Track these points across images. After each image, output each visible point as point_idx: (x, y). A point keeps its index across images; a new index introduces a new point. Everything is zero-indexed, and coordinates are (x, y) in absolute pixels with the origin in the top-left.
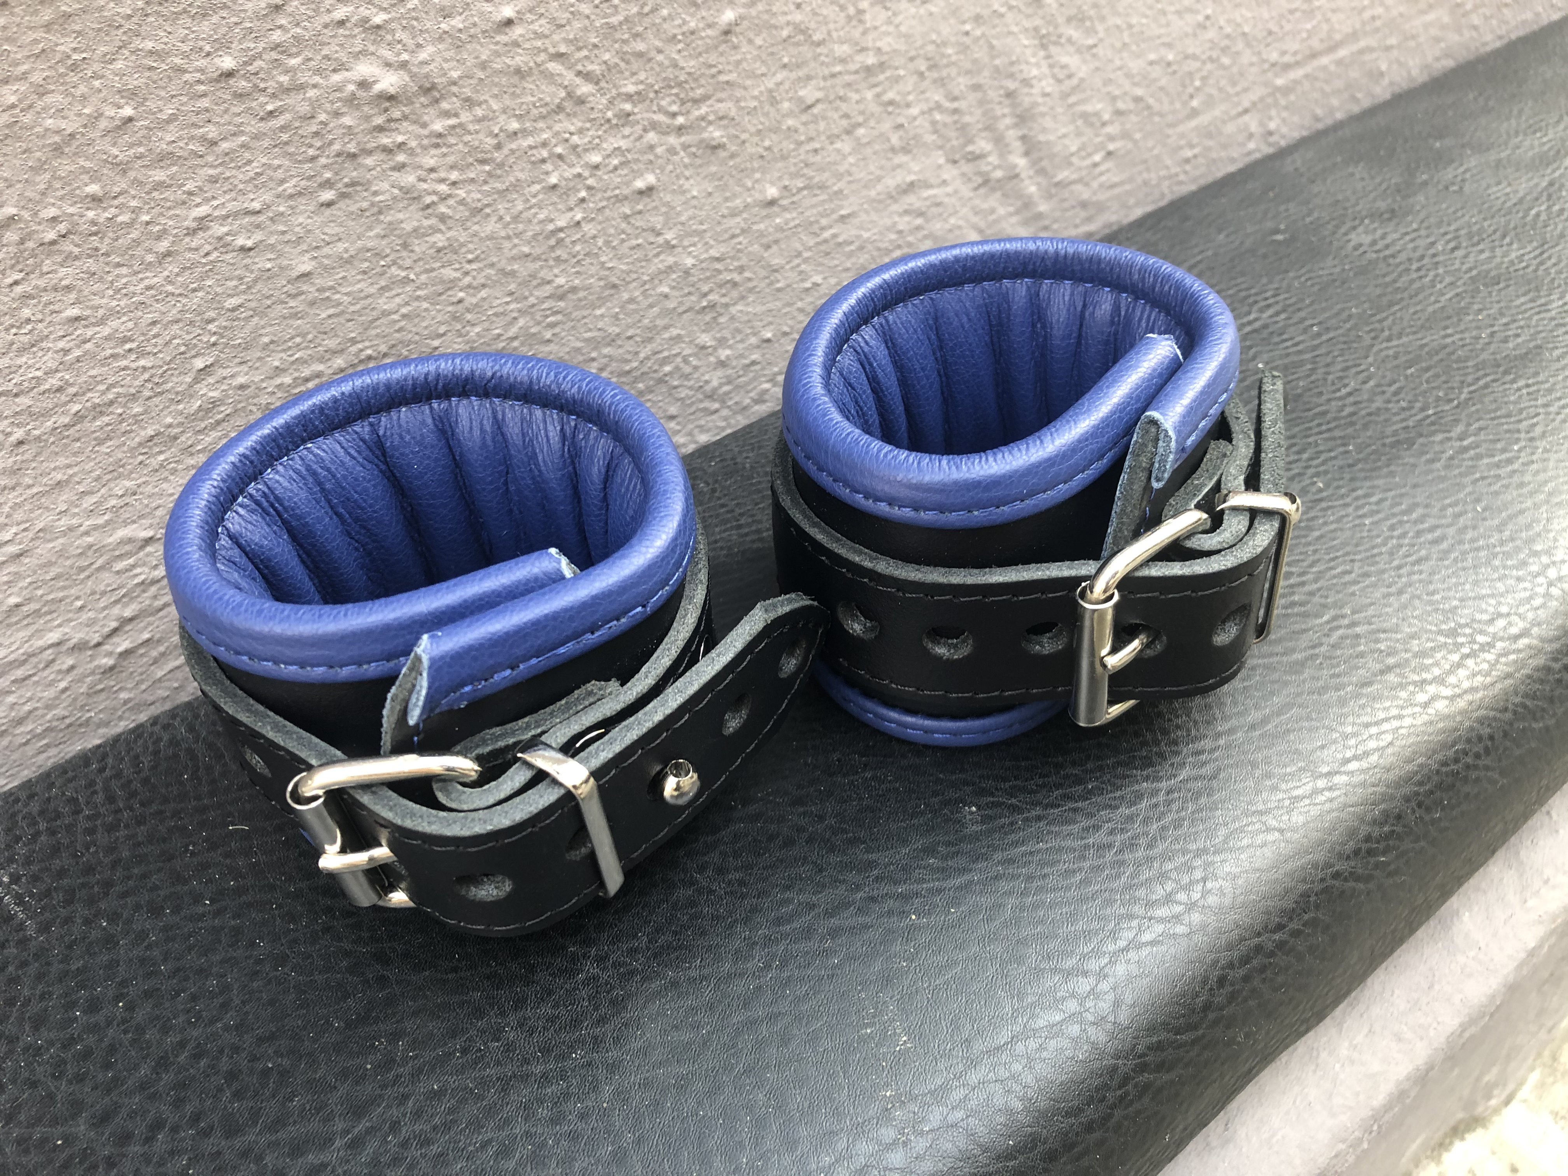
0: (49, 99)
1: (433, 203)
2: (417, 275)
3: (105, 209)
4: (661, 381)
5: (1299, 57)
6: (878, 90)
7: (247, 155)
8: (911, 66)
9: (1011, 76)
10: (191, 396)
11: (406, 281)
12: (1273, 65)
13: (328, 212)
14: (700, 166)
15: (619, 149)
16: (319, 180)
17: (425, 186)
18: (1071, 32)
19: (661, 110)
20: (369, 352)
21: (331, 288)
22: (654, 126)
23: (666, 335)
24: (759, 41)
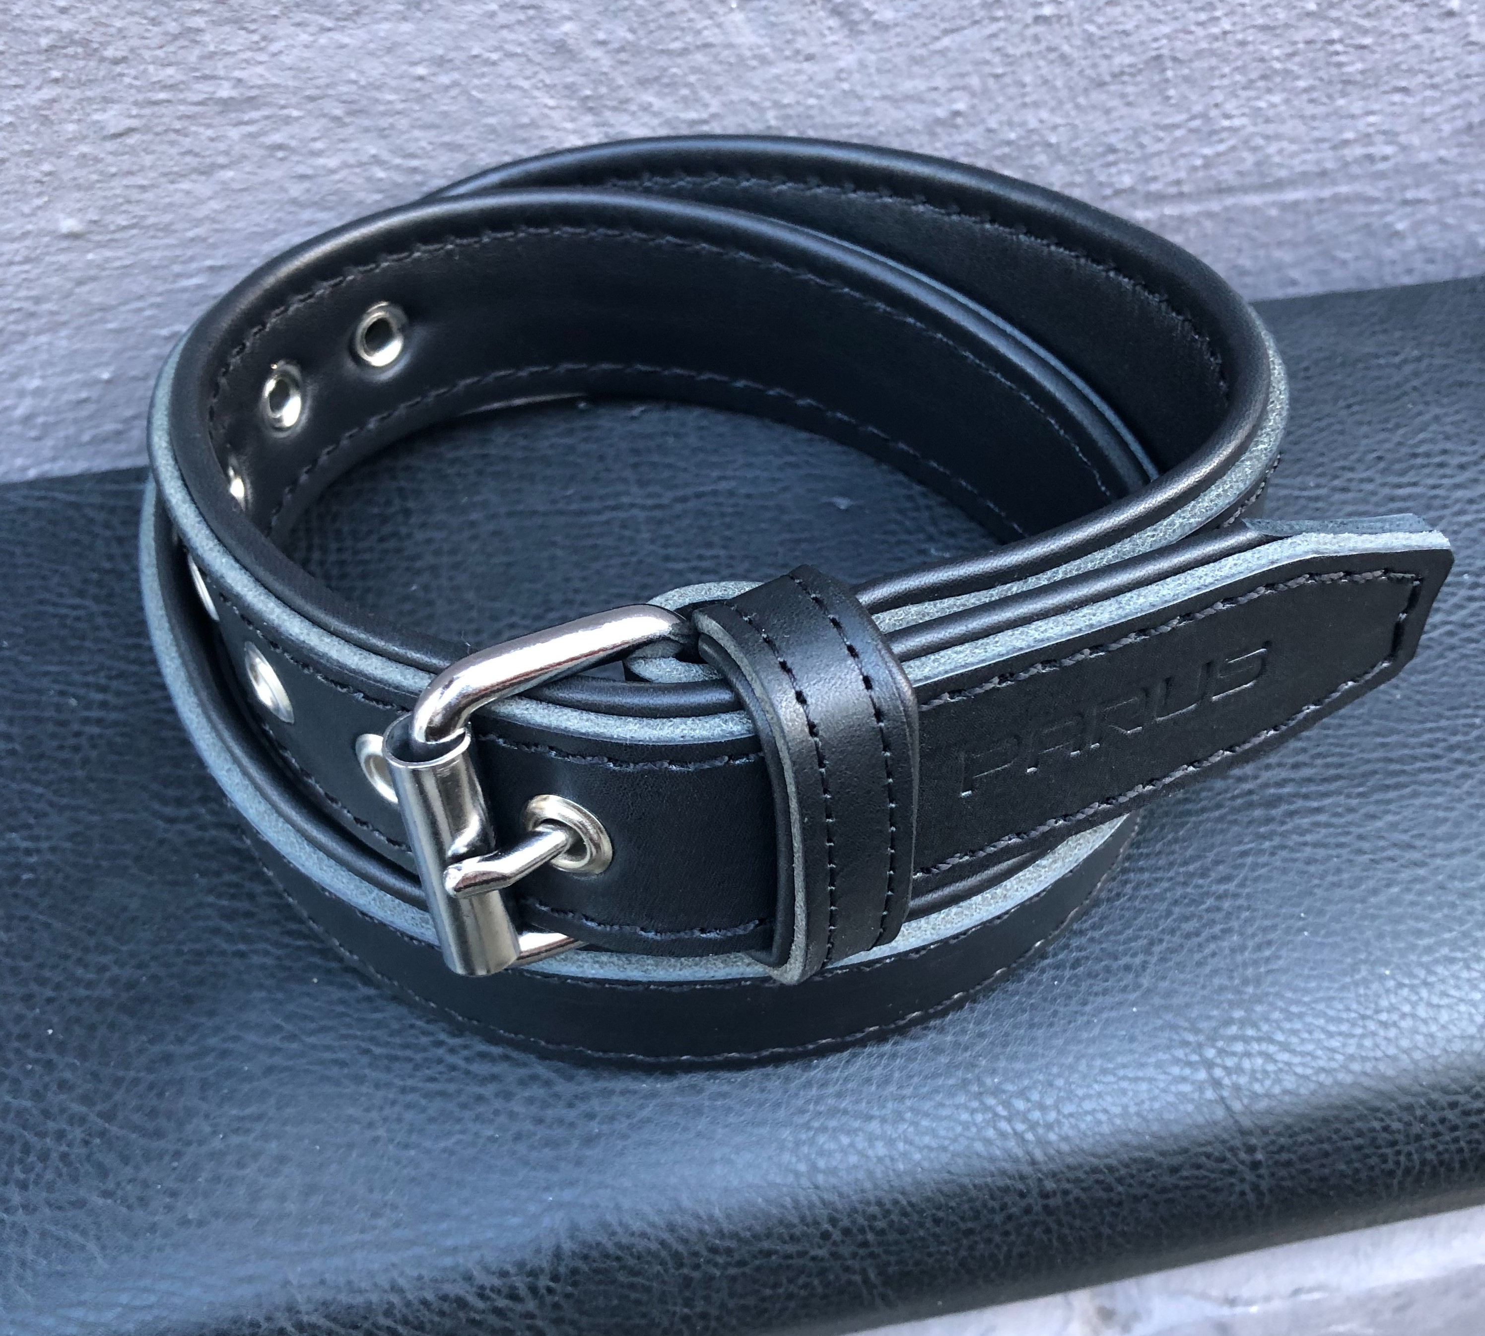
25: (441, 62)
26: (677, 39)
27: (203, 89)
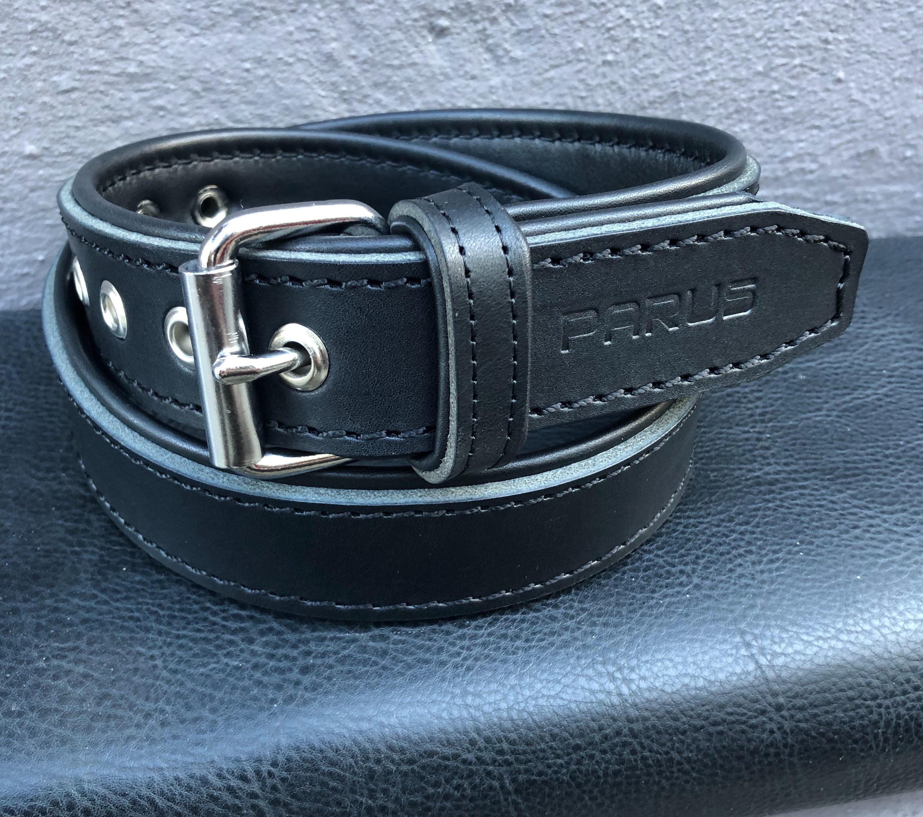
25: (259, 61)
26: (397, 58)
27: (119, 66)
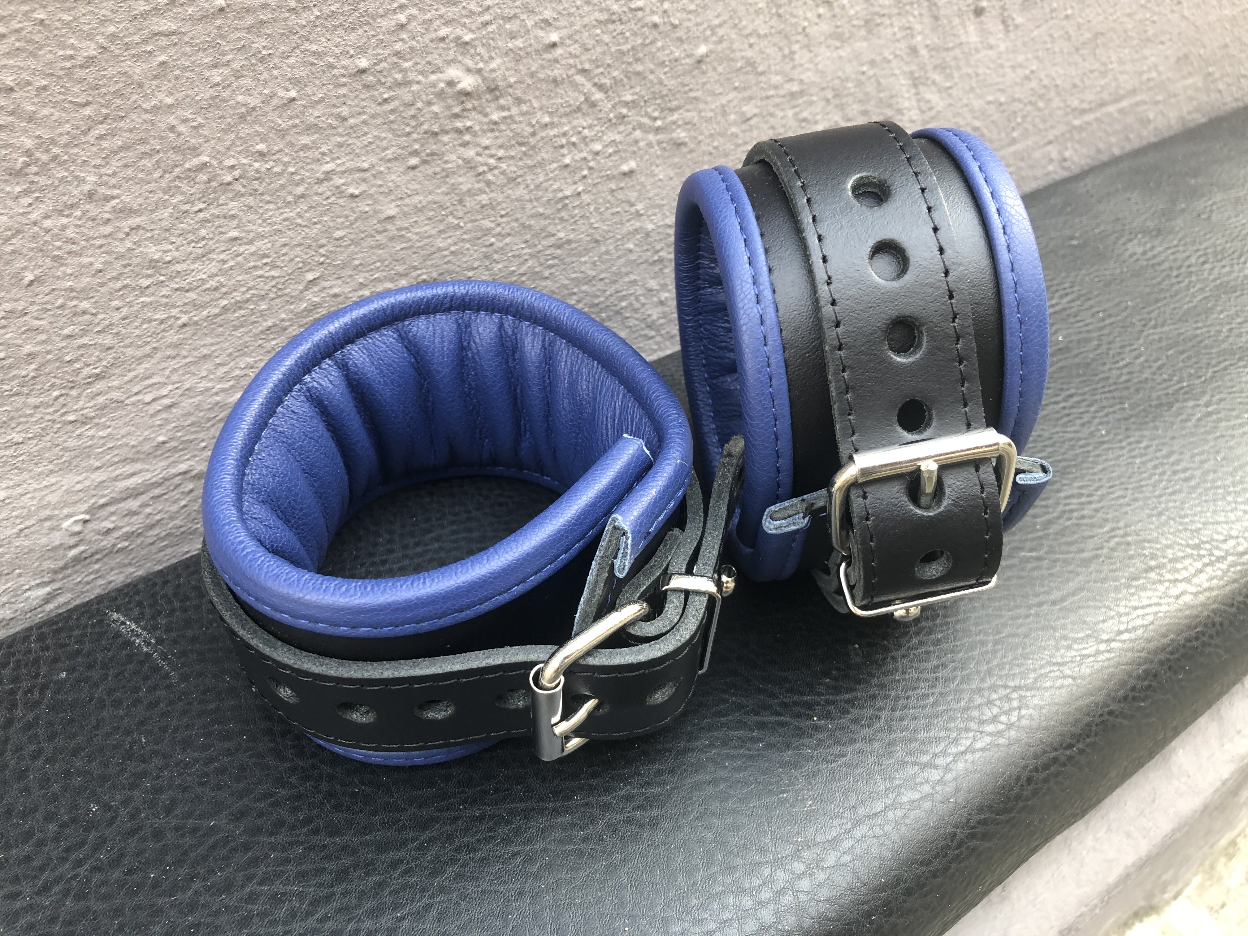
0: (242, 81)
1: (484, 172)
2: (465, 223)
3: (266, 162)
4: (618, 313)
5: (1093, 105)
6: (797, 110)
7: (365, 129)
8: (822, 94)
9: (890, 106)
10: (301, 300)
11: (458, 227)
12: (1074, 110)
13: (412, 173)
14: (668, 157)
15: (613, 141)
16: (410, 149)
17: (480, 159)
18: (937, 77)
19: (647, 115)
20: (425, 277)
21: (407, 228)
22: (641, 126)
23: (627, 279)
24: (720, 69)
